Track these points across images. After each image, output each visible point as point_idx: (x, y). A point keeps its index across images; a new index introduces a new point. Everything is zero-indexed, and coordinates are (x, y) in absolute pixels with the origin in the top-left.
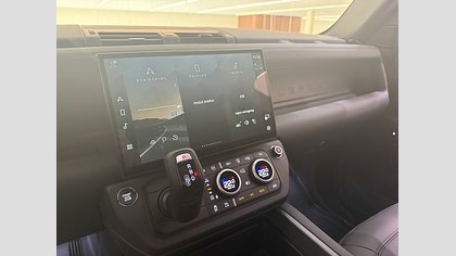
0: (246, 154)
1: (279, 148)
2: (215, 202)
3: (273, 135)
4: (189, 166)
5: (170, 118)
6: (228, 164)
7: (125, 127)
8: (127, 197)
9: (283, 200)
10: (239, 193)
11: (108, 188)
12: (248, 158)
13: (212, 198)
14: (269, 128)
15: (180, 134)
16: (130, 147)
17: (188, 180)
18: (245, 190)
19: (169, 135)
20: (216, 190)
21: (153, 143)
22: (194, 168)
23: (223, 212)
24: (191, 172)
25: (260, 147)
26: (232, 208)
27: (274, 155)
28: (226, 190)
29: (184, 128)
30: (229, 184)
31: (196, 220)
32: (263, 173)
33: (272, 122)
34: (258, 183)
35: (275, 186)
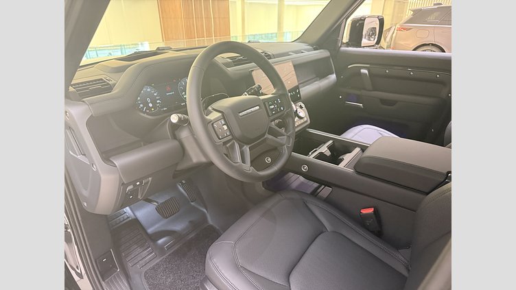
14: (299, 96)
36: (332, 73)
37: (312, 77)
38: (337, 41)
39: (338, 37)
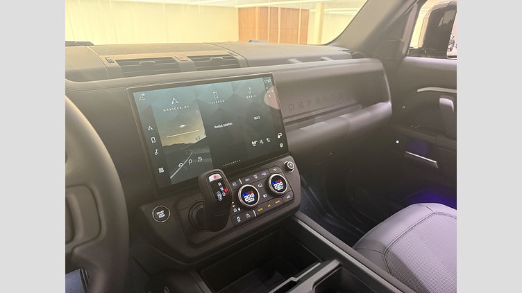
0: (263, 170)
1: (291, 164)
2: (238, 214)
3: (285, 152)
4: (220, 184)
5: (195, 142)
6: (247, 180)
7: (156, 153)
8: (161, 214)
9: (296, 209)
10: (258, 204)
11: (143, 208)
12: (264, 174)
13: (235, 210)
14: (281, 145)
15: (203, 156)
16: (161, 170)
17: (220, 196)
18: (264, 202)
19: (195, 157)
20: (238, 204)
21: (181, 165)
22: (223, 186)
23: (246, 222)
24: (222, 189)
25: (274, 163)
26: (253, 219)
27: (286, 169)
28: (247, 203)
29: (207, 151)
30: (249, 198)
31: (225, 229)
32: (279, 186)
33: (284, 139)
34: (274, 195)
35: (289, 197)
36: (384, 100)
37: (347, 104)
38: (398, 44)
39: (402, 37)
